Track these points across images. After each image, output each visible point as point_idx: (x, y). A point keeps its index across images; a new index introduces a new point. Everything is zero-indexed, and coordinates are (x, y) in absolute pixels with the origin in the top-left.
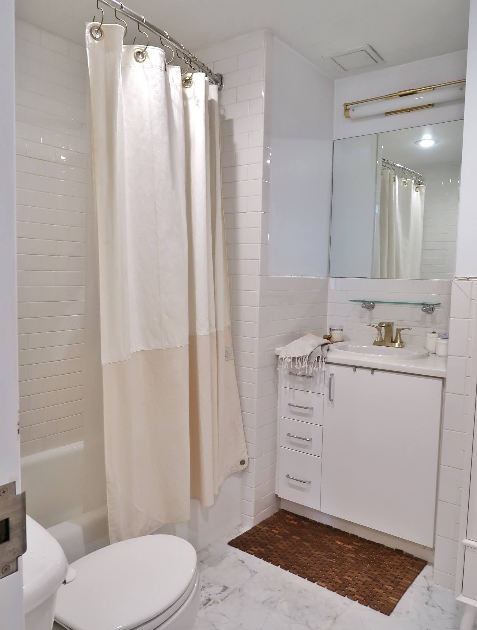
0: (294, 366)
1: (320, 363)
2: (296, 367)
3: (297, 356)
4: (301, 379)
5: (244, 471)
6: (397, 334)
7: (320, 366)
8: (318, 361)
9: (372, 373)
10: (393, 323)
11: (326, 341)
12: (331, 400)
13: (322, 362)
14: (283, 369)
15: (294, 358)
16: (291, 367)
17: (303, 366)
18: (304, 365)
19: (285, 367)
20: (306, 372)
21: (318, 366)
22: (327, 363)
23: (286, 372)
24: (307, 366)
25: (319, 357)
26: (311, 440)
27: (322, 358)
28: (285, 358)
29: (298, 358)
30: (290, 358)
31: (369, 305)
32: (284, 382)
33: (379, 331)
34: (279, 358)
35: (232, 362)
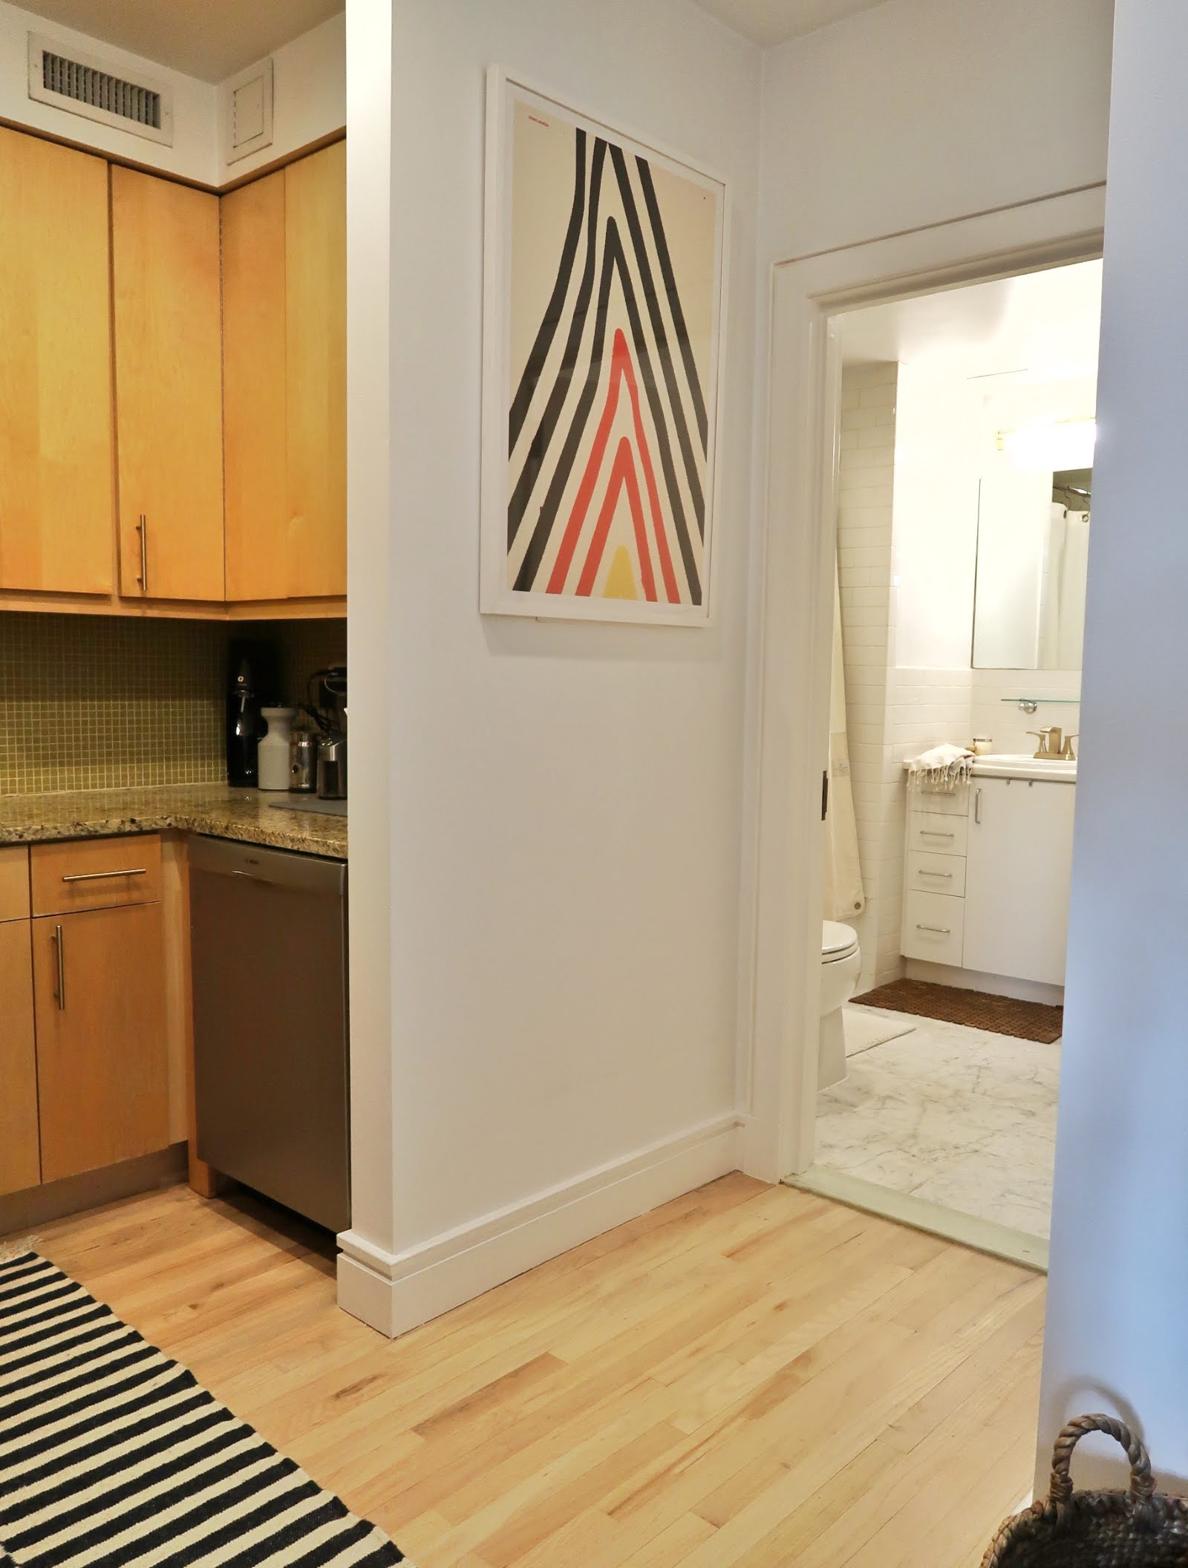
0: (929, 780)
1: (964, 777)
2: (932, 781)
3: (933, 767)
4: (937, 798)
5: (859, 917)
6: (1066, 742)
7: (964, 780)
8: (961, 774)
9: (1030, 784)
10: (1060, 729)
11: (969, 753)
12: (977, 822)
13: (967, 775)
14: (915, 785)
15: (929, 772)
16: (926, 782)
17: (942, 780)
18: (942, 777)
19: (918, 783)
20: (946, 786)
21: (961, 779)
22: (972, 776)
23: (919, 789)
24: (946, 779)
25: (962, 768)
26: (950, 876)
27: (966, 769)
28: (917, 772)
29: (935, 770)
30: (924, 770)
31: (1030, 706)
32: (915, 803)
33: (1042, 738)
34: (910, 771)
35: (848, 778)
